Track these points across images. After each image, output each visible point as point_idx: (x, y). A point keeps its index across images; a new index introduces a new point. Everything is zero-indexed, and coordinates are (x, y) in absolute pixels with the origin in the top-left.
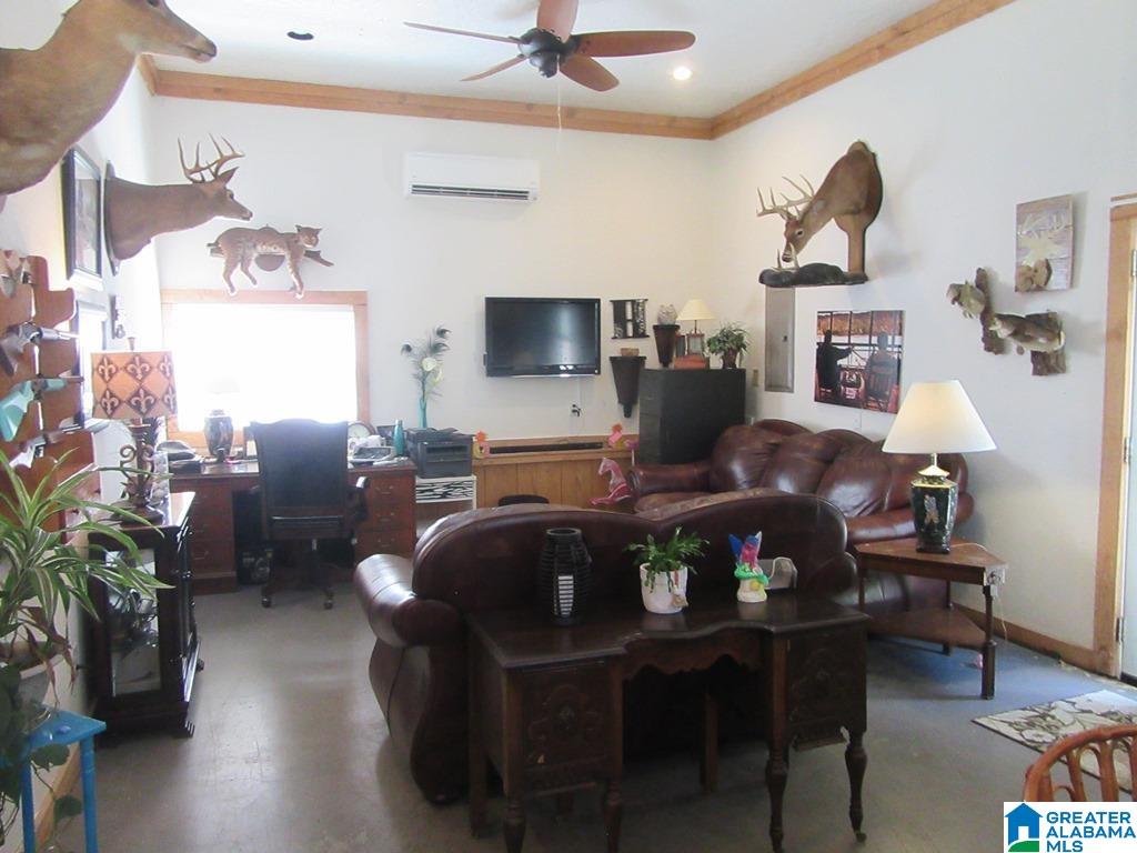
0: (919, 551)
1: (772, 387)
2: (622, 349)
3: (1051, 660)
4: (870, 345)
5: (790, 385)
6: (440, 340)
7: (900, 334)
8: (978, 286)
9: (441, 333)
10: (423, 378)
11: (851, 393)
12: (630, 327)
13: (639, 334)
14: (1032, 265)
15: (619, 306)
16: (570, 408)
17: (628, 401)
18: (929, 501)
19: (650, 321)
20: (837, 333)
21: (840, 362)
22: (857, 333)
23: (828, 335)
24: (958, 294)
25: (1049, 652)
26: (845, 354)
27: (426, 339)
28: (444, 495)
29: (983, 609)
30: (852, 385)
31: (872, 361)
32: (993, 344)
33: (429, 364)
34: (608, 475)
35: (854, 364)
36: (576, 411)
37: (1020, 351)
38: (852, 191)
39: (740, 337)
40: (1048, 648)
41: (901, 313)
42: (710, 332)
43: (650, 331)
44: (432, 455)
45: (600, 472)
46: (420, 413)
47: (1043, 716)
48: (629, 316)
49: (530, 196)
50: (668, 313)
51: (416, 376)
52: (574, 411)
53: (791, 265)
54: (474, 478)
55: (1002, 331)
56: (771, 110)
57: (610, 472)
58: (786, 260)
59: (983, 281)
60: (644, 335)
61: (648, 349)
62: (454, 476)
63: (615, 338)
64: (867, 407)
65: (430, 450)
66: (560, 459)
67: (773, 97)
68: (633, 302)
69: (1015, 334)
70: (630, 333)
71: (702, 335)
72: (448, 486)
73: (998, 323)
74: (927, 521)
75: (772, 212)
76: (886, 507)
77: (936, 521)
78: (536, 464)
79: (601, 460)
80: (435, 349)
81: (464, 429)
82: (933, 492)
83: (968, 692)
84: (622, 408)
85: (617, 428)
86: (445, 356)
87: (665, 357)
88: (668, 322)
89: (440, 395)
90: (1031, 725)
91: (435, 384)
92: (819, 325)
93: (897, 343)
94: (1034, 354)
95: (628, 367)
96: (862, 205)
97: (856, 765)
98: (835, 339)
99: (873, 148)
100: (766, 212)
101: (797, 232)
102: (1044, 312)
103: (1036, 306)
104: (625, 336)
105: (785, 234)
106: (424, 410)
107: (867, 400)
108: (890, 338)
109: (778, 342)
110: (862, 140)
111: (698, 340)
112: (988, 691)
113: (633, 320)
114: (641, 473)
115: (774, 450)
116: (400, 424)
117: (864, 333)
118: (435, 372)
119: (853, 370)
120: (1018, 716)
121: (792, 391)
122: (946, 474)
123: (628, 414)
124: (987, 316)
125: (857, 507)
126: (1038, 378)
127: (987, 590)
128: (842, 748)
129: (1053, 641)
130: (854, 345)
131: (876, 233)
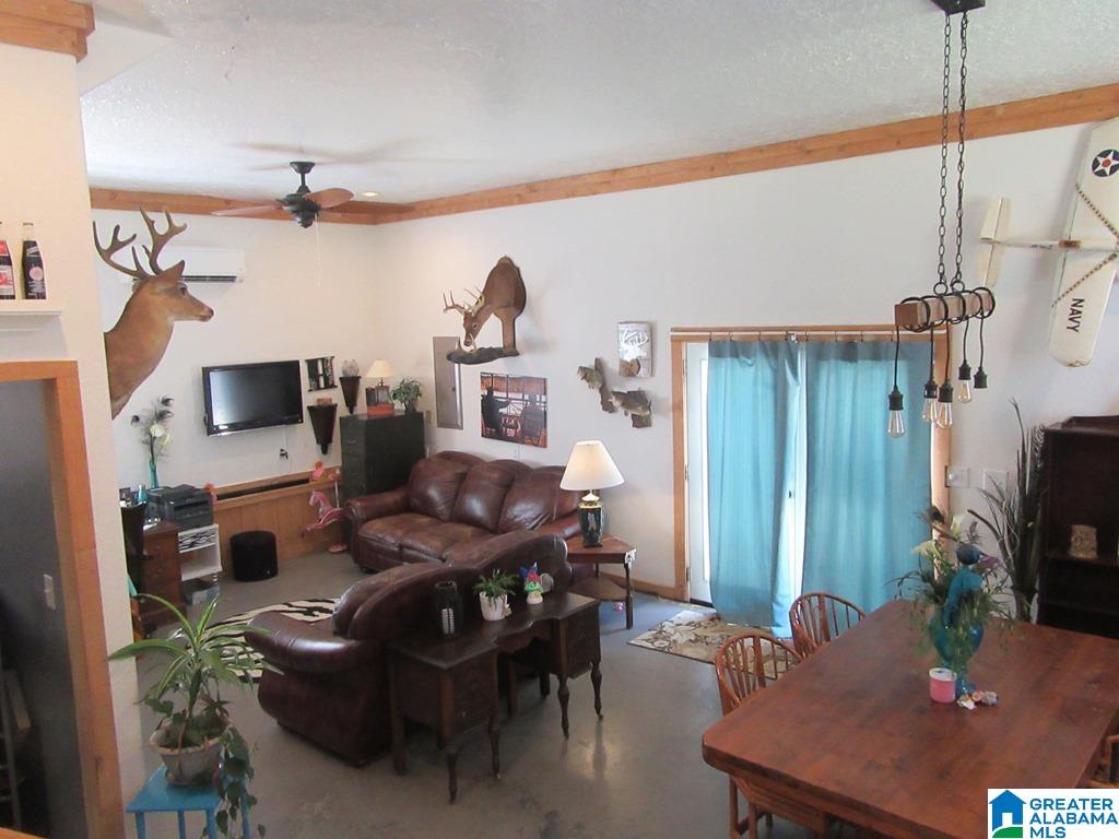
0: (586, 547)
1: (442, 424)
2: (319, 400)
3: (652, 597)
4: (523, 399)
5: (459, 423)
6: (165, 408)
7: (545, 394)
8: (596, 368)
9: (166, 402)
10: (151, 442)
11: (511, 433)
12: (322, 380)
13: (329, 385)
14: (629, 361)
15: (312, 364)
16: (279, 452)
17: (324, 441)
18: (591, 517)
19: (337, 374)
20: (497, 390)
21: (501, 410)
22: (513, 391)
23: (490, 391)
24: (586, 374)
25: (653, 593)
26: (505, 405)
27: (151, 407)
28: (192, 545)
29: (624, 575)
30: (511, 427)
31: (525, 411)
32: (608, 407)
33: (157, 430)
34: (317, 505)
35: (513, 412)
36: (284, 454)
37: (626, 414)
38: (504, 293)
39: (417, 388)
40: (652, 590)
41: (545, 380)
42: (394, 385)
43: (337, 382)
44: (178, 512)
45: (311, 503)
46: (150, 474)
47: (660, 632)
48: (321, 372)
49: (237, 279)
50: (352, 367)
51: (145, 442)
52: (282, 455)
53: (472, 347)
54: (216, 526)
55: (616, 403)
56: (430, 215)
57: (319, 502)
58: (467, 344)
59: (599, 366)
60: (333, 386)
61: (336, 396)
62: (198, 527)
63: (310, 390)
64: (523, 443)
65: (177, 508)
66: (276, 497)
67: (432, 207)
68: (323, 359)
69: (623, 405)
70: (322, 385)
71: (387, 387)
72: (195, 537)
73: (614, 398)
74: (590, 529)
75: (452, 308)
76: (554, 518)
77: (595, 528)
78: (256, 504)
79: (309, 494)
80: (161, 417)
81: (199, 484)
82: (593, 511)
83: (618, 627)
84: (320, 446)
85: (319, 465)
86: (170, 422)
87: (351, 401)
88: (352, 373)
89: (167, 456)
90: (656, 639)
91: (162, 447)
92: (482, 382)
93: (543, 400)
94: (633, 415)
95: (323, 415)
96: (512, 302)
97: (596, 680)
98: (495, 394)
99: (517, 263)
100: (448, 308)
101: (473, 323)
102: (635, 390)
103: (632, 386)
104: (318, 388)
105: (464, 325)
106: (154, 471)
107: (523, 438)
108: (538, 397)
109: (446, 391)
110: (508, 255)
111: (385, 393)
112: (629, 624)
113: (324, 375)
114: (358, 504)
115: (462, 477)
116: (143, 489)
117: (518, 392)
118: (163, 438)
119: (512, 417)
120: (648, 635)
121: (462, 428)
122: (597, 498)
123: (325, 451)
124: (603, 390)
125: (534, 519)
126: (635, 429)
127: (626, 566)
128: (590, 672)
129: (654, 586)
130: (511, 399)
131: (522, 322)
